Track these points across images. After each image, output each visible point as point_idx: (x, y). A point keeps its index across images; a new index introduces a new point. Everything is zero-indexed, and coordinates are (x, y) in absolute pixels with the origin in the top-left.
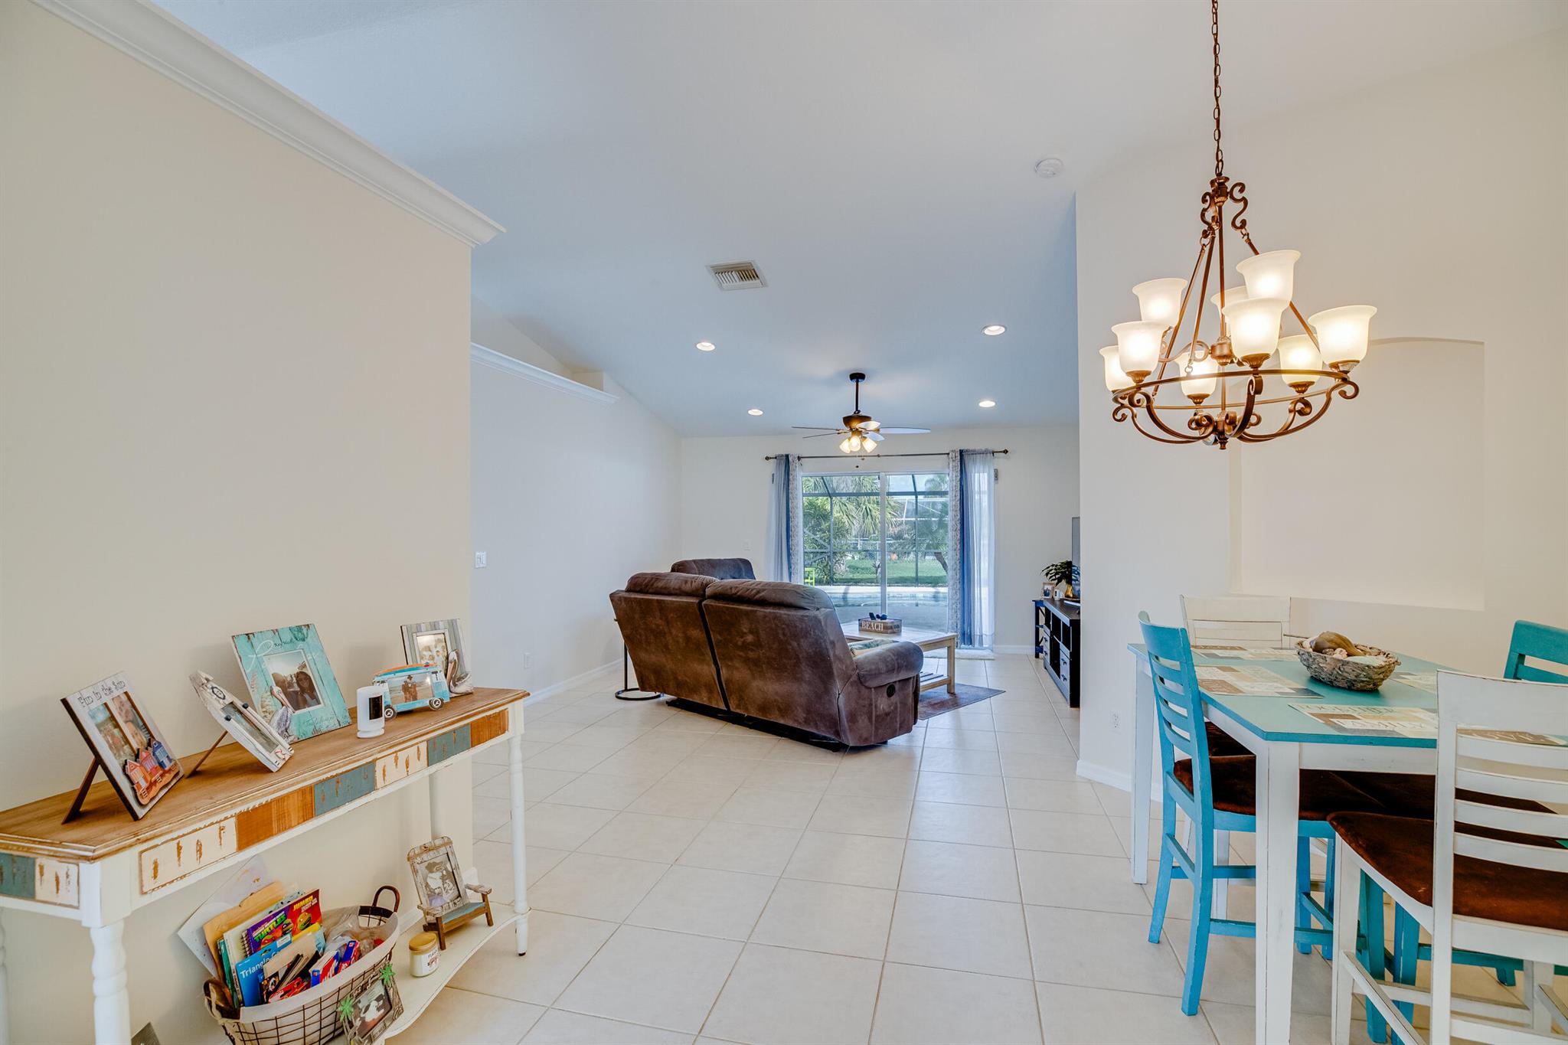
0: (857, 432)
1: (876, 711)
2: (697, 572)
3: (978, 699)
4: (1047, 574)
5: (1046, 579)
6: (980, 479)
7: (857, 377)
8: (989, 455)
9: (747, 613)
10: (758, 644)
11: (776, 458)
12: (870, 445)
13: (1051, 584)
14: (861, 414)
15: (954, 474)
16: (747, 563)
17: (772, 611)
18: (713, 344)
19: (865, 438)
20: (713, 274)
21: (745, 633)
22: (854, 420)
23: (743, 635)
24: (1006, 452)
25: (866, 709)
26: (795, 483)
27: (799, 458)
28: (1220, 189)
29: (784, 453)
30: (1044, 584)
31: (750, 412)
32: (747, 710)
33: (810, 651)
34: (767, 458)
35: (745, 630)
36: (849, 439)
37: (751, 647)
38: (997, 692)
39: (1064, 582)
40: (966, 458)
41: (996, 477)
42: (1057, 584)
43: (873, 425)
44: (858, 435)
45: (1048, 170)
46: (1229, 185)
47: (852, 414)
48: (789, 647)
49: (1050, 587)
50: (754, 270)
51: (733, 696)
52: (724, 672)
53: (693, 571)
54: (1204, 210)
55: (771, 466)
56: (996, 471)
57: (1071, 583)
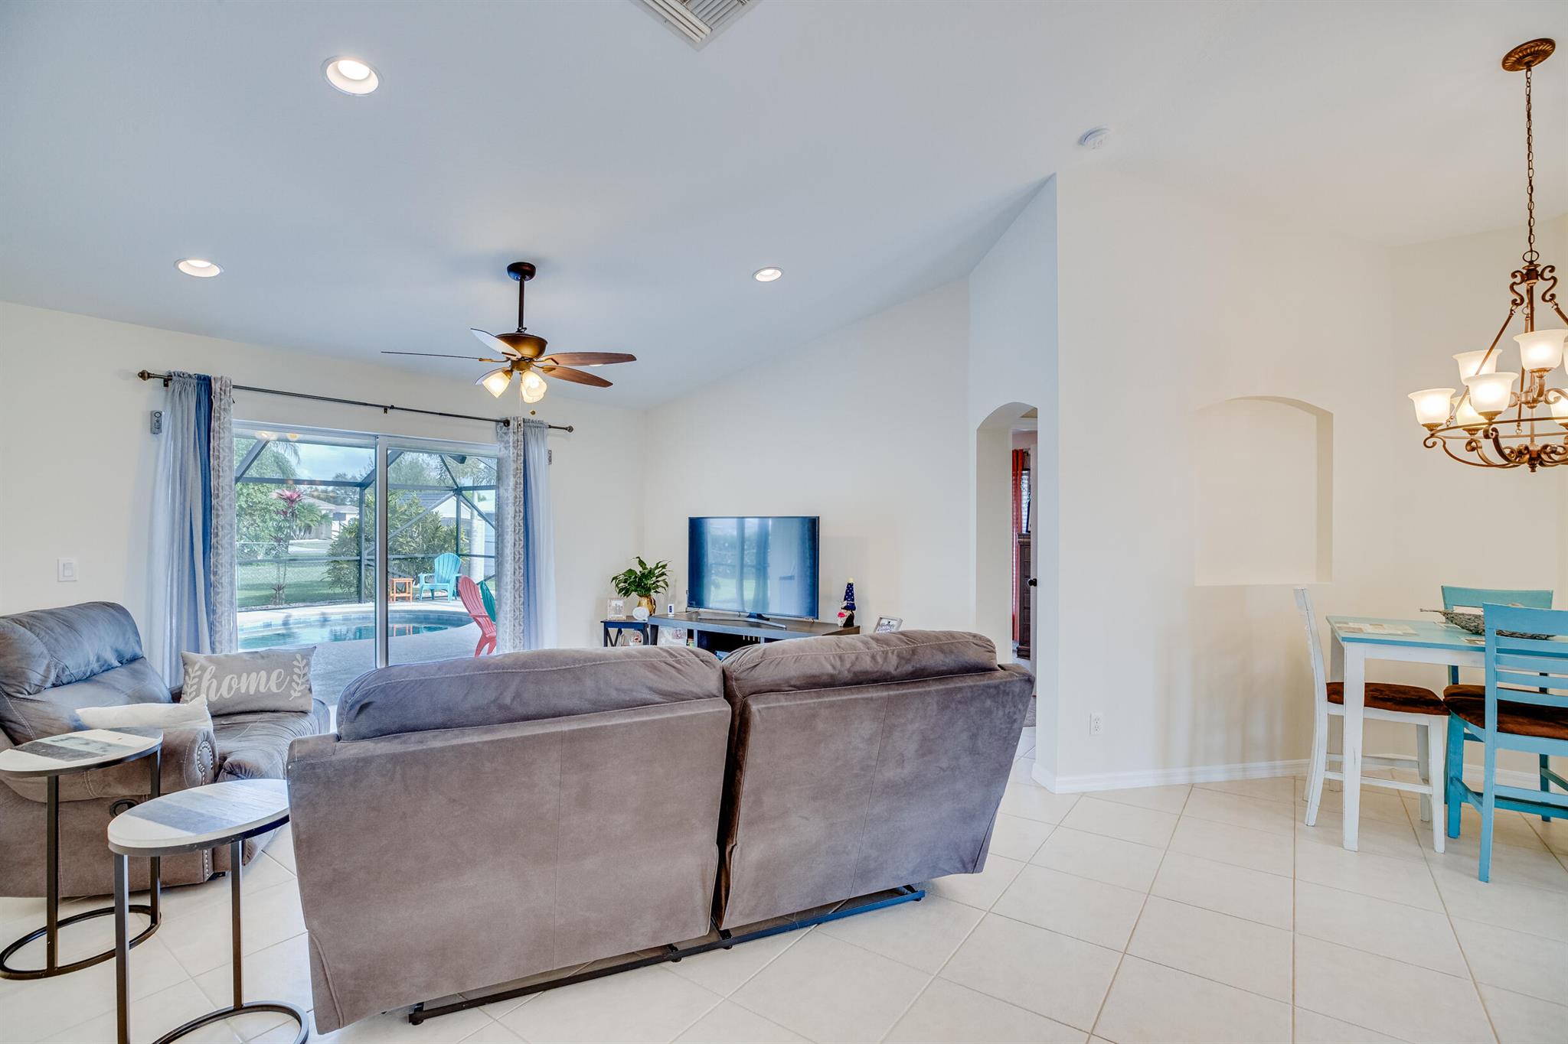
0: (524, 363)
7: (522, 271)
11: (167, 380)
24: (570, 429)
27: (232, 388)
28: (1531, 273)
29: (194, 370)
31: (182, 267)
34: (144, 375)
36: (509, 373)
40: (527, 430)
46: (1539, 269)
51: (745, 895)
55: (151, 395)
56: (550, 453)
57: (648, 596)
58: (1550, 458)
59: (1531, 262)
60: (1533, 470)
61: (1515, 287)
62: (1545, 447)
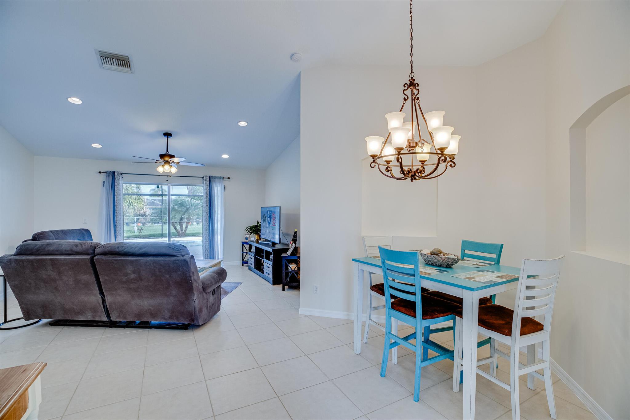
0: (167, 162)
1: (209, 304)
2: (54, 238)
3: (234, 288)
4: (247, 230)
5: (246, 233)
6: (217, 189)
7: (168, 135)
8: (221, 179)
9: (132, 262)
10: (140, 279)
11: (106, 173)
12: (174, 170)
13: (248, 235)
14: (170, 153)
15: (206, 186)
16: (88, 231)
17: (152, 259)
18: (80, 100)
19: (172, 166)
20: (99, 56)
21: (129, 274)
22: (166, 157)
23: (127, 274)
24: (229, 178)
25: (206, 304)
26: (119, 187)
27: (121, 174)
29: (112, 170)
30: (245, 235)
31: (93, 145)
32: (125, 318)
33: (178, 279)
34: (100, 172)
35: (129, 272)
36: (163, 166)
37: (133, 281)
38: (239, 284)
39: (253, 233)
40: (211, 179)
41: (224, 189)
42: (250, 234)
43: (176, 160)
44: (168, 164)
45: (296, 58)
46: (414, 83)
47: (164, 153)
48: (163, 278)
49: (248, 236)
50: (129, 61)
51: (114, 312)
52: (108, 299)
53: (51, 238)
54: (404, 90)
55: (103, 177)
56: (224, 186)
57: (259, 234)
58: (418, 174)
59: (412, 78)
60: (412, 182)
61: (405, 92)
62: (418, 169)
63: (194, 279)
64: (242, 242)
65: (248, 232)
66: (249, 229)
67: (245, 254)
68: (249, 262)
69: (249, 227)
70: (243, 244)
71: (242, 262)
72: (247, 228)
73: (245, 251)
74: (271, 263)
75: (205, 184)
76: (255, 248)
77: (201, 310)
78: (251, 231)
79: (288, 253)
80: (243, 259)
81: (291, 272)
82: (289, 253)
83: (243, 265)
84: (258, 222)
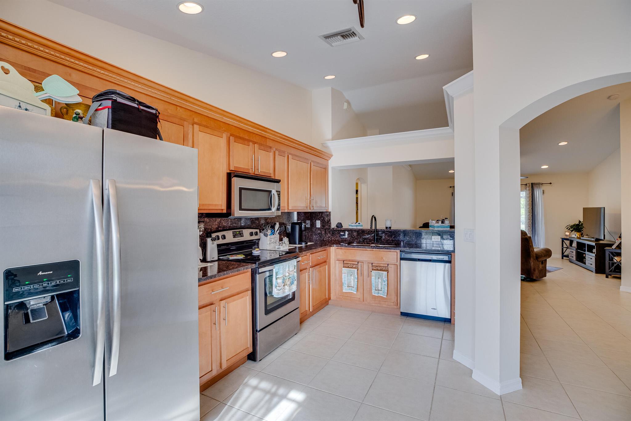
4: (567, 228)
5: (567, 230)
6: (538, 193)
8: (541, 185)
13: (568, 232)
15: (530, 191)
25: (538, 268)
30: (565, 232)
31: (449, 172)
34: (450, 187)
38: (560, 269)
39: (574, 231)
40: (534, 186)
41: (543, 193)
42: (571, 232)
45: (613, 98)
55: (452, 190)
56: (543, 191)
57: (581, 232)
63: (531, 250)
64: (562, 239)
65: (569, 230)
66: (569, 228)
67: (565, 249)
68: (570, 256)
69: (569, 225)
70: (563, 240)
71: (562, 256)
72: (567, 226)
73: (565, 246)
74: (594, 255)
75: (528, 190)
76: (576, 244)
77: (534, 270)
78: (571, 229)
79: (612, 247)
80: (563, 253)
81: (616, 263)
82: (614, 247)
83: (562, 258)
84: (580, 222)
